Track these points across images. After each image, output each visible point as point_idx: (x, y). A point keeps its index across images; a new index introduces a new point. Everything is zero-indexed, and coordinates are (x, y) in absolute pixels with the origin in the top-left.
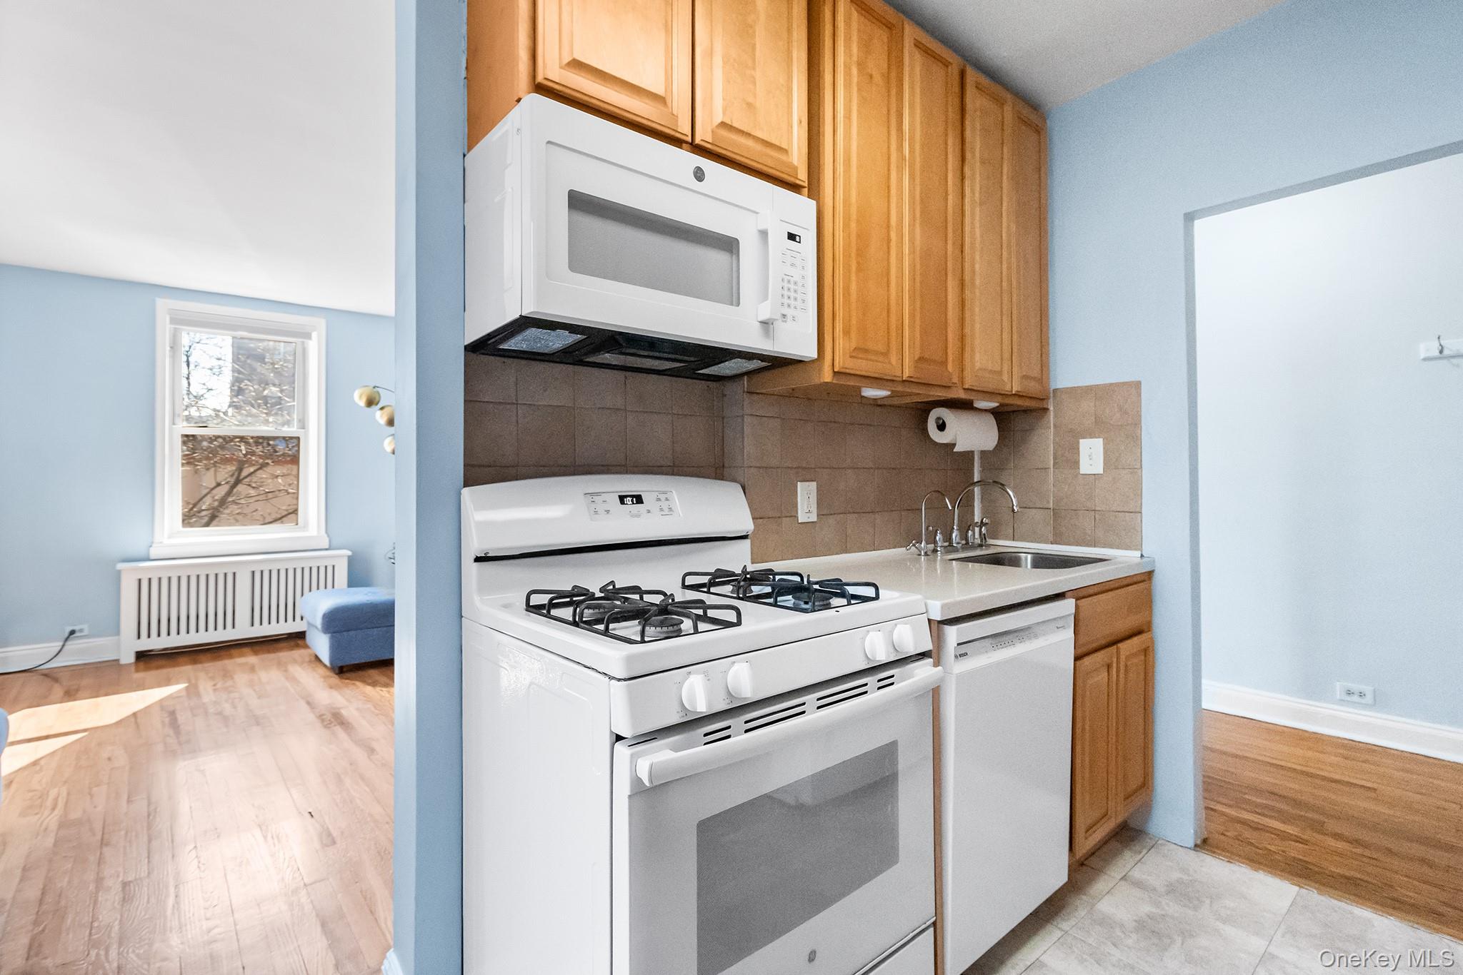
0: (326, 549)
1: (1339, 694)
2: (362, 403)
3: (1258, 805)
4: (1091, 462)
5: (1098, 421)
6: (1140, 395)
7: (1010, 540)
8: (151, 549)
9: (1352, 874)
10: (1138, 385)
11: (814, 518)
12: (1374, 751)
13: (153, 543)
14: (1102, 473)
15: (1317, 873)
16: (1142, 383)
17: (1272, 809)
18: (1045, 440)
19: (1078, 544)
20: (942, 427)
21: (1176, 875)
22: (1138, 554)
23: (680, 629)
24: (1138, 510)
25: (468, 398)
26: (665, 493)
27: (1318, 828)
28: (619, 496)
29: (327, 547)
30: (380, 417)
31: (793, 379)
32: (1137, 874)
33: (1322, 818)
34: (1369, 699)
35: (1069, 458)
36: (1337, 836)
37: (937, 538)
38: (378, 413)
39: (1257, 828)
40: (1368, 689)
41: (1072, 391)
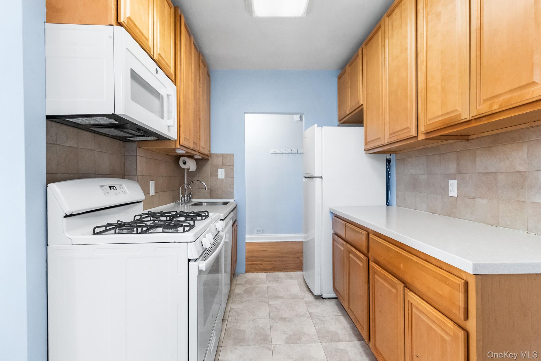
1: (256, 232)
3: (251, 260)
4: (221, 175)
5: (223, 164)
6: (234, 158)
7: (197, 199)
9: (271, 267)
10: (233, 155)
11: (154, 194)
12: (262, 243)
14: (224, 178)
15: (267, 269)
16: (235, 155)
17: (253, 260)
18: (208, 168)
19: (218, 199)
20: (185, 163)
21: (245, 279)
22: (233, 200)
23: (178, 230)
24: (233, 188)
25: (47, 142)
26: (121, 185)
27: (262, 261)
28: (109, 187)
31: (164, 145)
32: (238, 282)
33: (262, 259)
34: (261, 232)
35: (215, 174)
36: (266, 261)
37: (182, 199)
39: (253, 264)
40: (261, 229)
41: (216, 155)
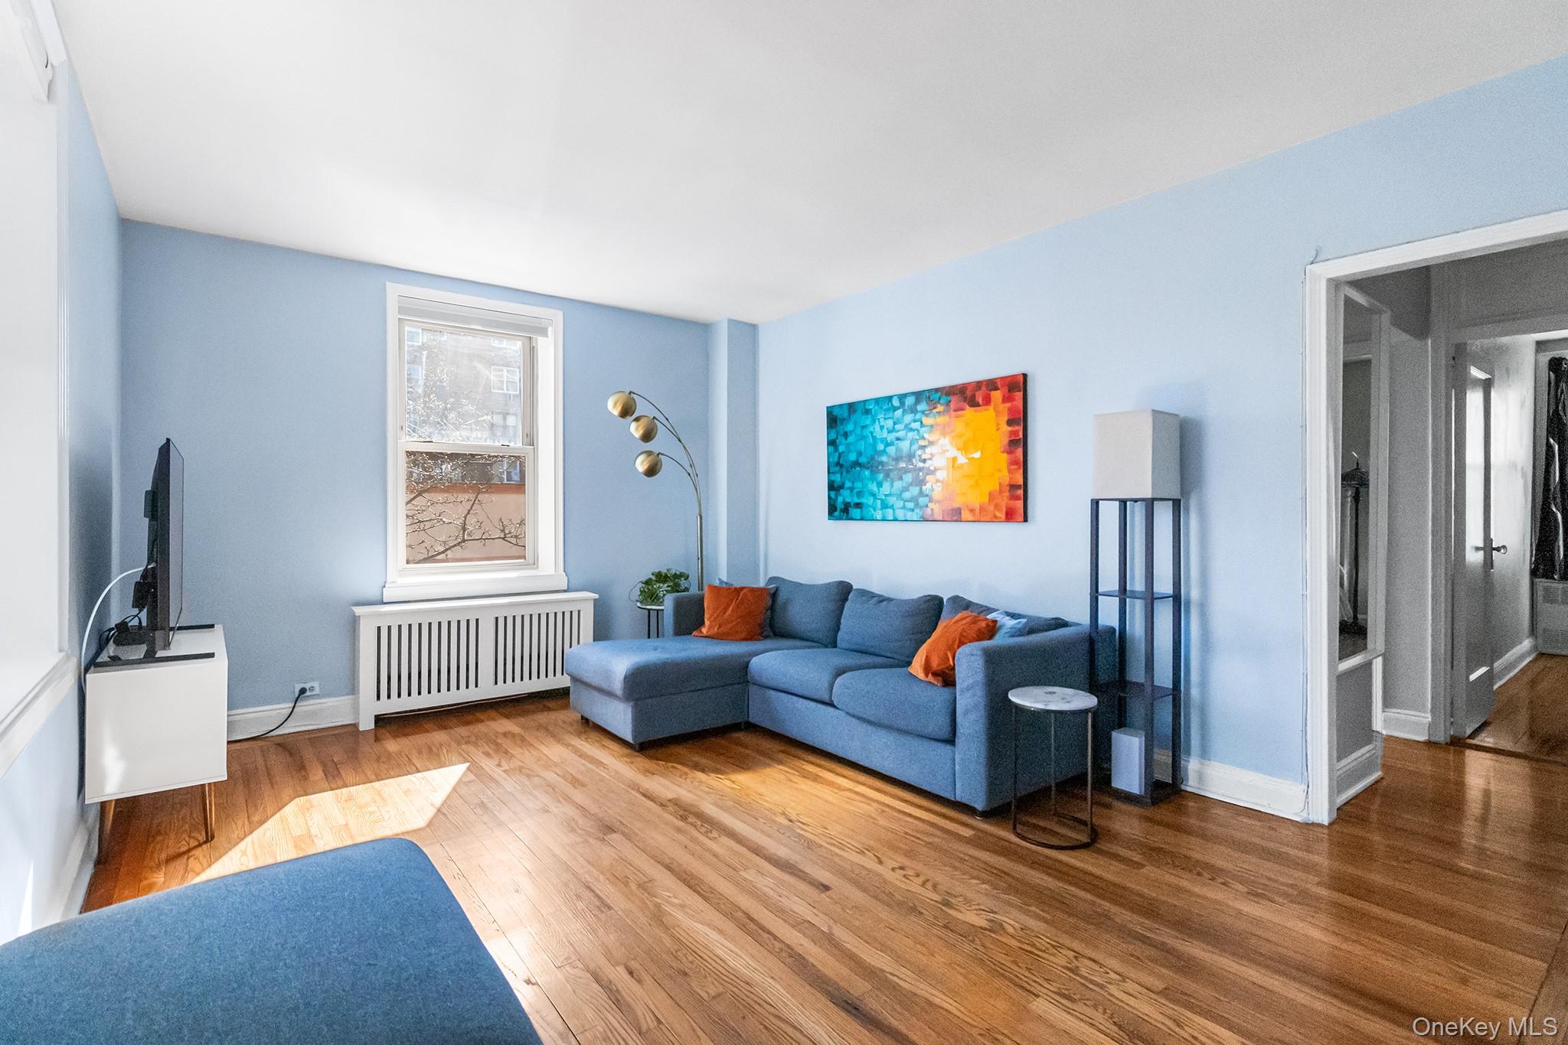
0: (565, 591)
2: (616, 412)
8: (384, 589)
13: (385, 582)
29: (566, 588)
30: (636, 430)
38: (633, 426)
